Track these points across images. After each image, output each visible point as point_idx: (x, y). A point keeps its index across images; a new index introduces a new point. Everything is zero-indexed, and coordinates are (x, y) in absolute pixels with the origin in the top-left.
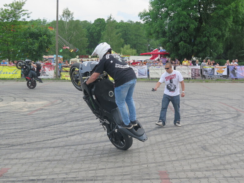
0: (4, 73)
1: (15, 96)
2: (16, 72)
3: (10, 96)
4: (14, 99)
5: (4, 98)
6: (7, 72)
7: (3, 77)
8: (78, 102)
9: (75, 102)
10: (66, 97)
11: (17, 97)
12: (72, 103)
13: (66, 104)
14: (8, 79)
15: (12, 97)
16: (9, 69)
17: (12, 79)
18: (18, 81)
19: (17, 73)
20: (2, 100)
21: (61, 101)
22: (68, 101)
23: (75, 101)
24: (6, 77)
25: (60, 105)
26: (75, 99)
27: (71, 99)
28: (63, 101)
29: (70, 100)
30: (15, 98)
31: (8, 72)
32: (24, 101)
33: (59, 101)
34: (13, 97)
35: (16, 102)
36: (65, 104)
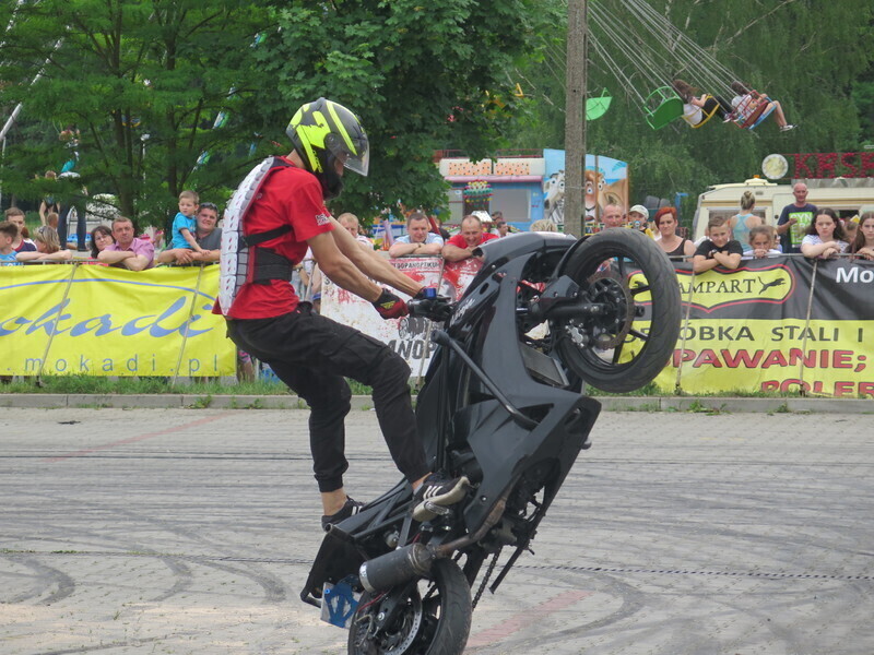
0: (79, 330)
1: (187, 550)
2: (194, 318)
3: (137, 552)
4: (169, 578)
5: (87, 562)
6: (106, 320)
7: (74, 369)
8: (784, 618)
9: (751, 612)
10: (667, 562)
11: (202, 560)
12: (720, 621)
13: (666, 636)
14: (123, 385)
15: (152, 553)
16: (123, 292)
17: (155, 390)
18: (207, 404)
19: (195, 326)
20: (67, 586)
21: (617, 603)
22: (687, 600)
23: (751, 602)
24: (95, 368)
25: (608, 640)
26: (752, 583)
27: (718, 583)
28: (635, 600)
29: (701, 594)
30: (181, 570)
31: (118, 321)
32: (261, 592)
33: (598, 604)
34: (167, 557)
35: (202, 611)
36: (656, 628)
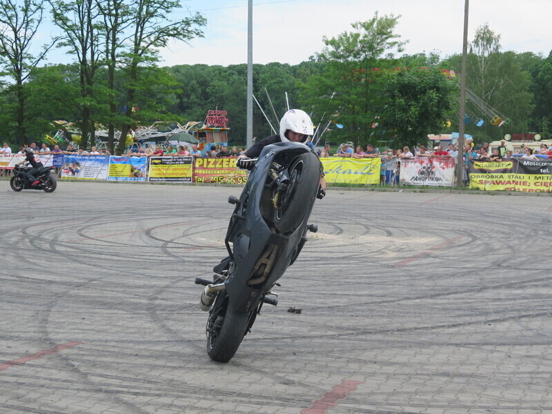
0: (344, 173)
1: (368, 223)
2: (371, 170)
3: (357, 224)
4: (365, 230)
5: (346, 226)
6: (350, 170)
7: (343, 181)
8: (511, 244)
9: (503, 242)
10: (483, 230)
11: (372, 226)
12: (495, 244)
13: (482, 247)
14: (354, 186)
15: (360, 224)
16: (355, 164)
17: (361, 187)
18: (373, 190)
19: (371, 172)
20: (341, 231)
21: (470, 239)
22: (487, 239)
23: (503, 240)
24: (347, 182)
25: (468, 248)
26: (503, 235)
27: (495, 235)
28: (475, 238)
29: (491, 238)
30: (367, 228)
31: (353, 171)
32: (386, 234)
33: (466, 239)
34: (364, 225)
35: (372, 237)
36: (480, 245)
